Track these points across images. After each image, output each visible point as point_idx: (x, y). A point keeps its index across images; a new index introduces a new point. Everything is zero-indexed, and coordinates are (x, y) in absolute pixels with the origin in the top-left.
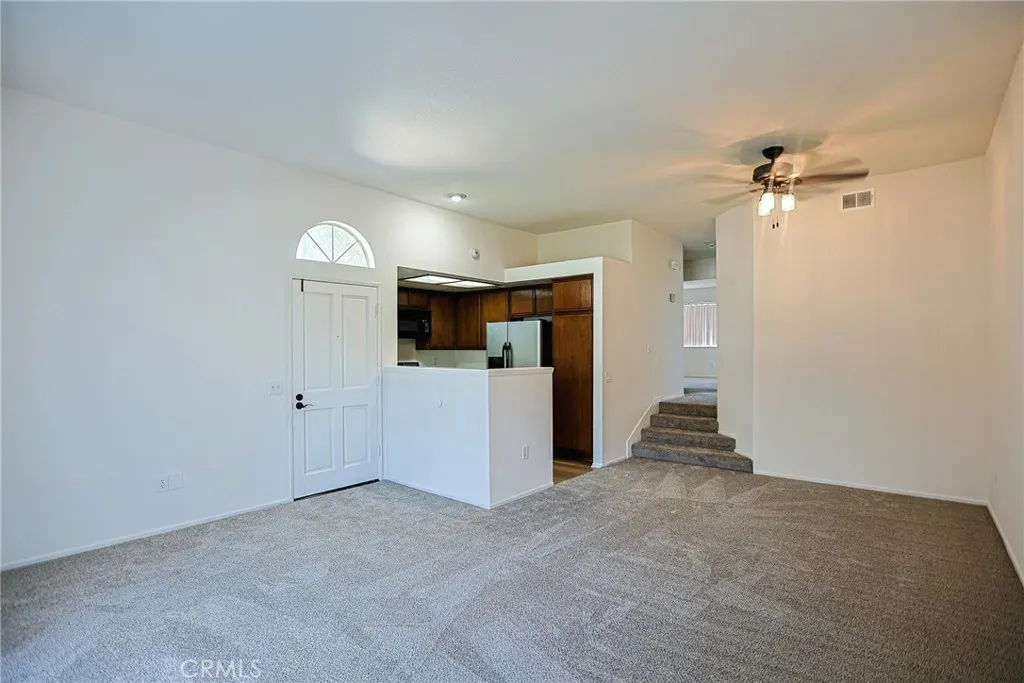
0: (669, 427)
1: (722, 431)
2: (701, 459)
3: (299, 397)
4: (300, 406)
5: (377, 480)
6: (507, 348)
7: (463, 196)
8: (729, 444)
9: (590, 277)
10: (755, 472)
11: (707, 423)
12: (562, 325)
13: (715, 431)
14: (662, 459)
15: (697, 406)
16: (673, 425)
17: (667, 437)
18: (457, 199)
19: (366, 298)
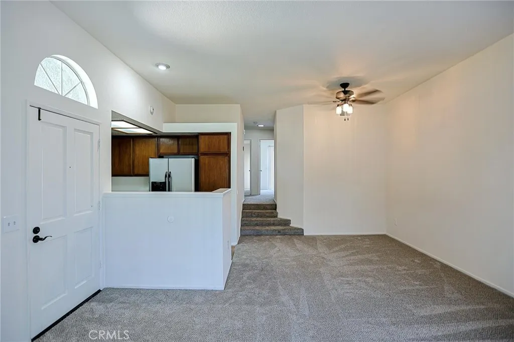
0: (252, 217)
1: (281, 216)
2: (279, 232)
3: (36, 230)
4: (36, 239)
5: (99, 291)
6: (168, 176)
7: (168, 67)
8: (287, 223)
9: (228, 135)
10: (304, 235)
11: (273, 213)
12: (207, 162)
13: (276, 217)
14: (259, 234)
15: (263, 205)
16: (254, 216)
17: (256, 222)
18: (162, 68)
19: (91, 134)
